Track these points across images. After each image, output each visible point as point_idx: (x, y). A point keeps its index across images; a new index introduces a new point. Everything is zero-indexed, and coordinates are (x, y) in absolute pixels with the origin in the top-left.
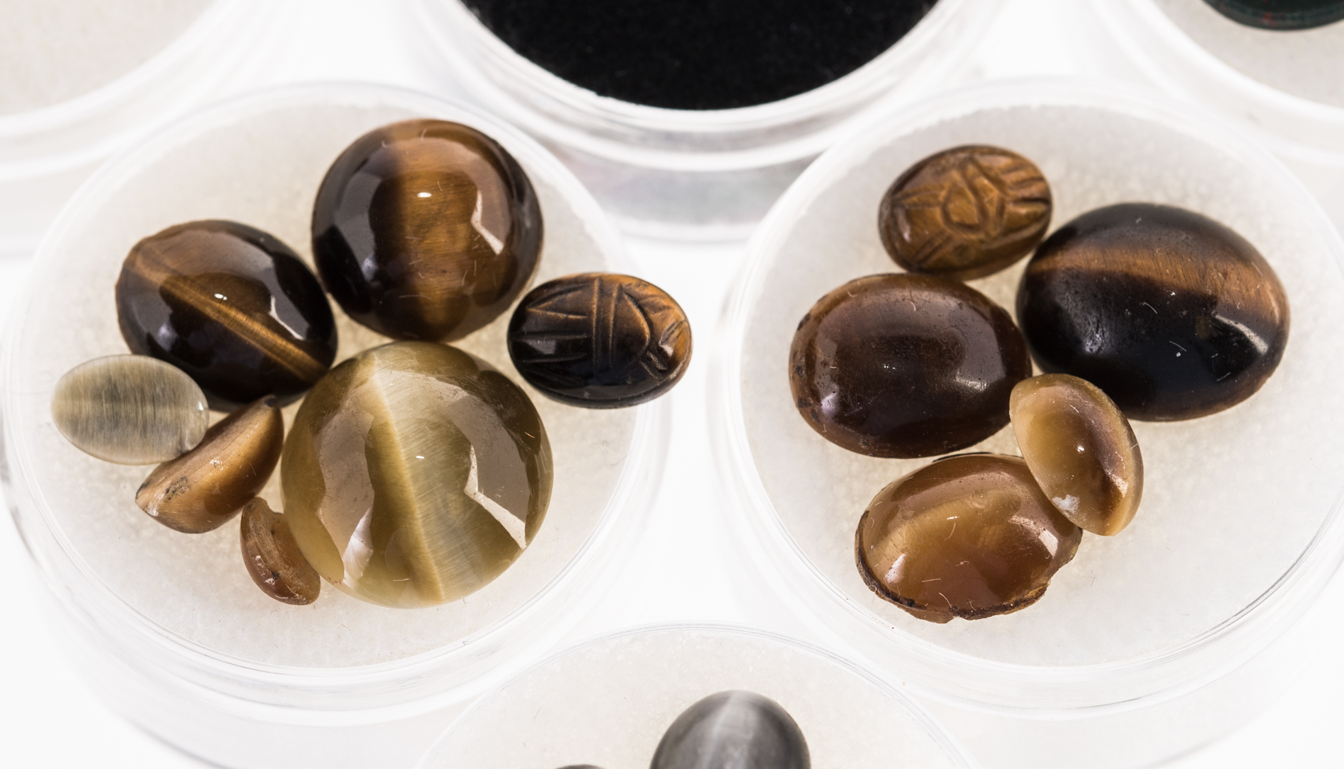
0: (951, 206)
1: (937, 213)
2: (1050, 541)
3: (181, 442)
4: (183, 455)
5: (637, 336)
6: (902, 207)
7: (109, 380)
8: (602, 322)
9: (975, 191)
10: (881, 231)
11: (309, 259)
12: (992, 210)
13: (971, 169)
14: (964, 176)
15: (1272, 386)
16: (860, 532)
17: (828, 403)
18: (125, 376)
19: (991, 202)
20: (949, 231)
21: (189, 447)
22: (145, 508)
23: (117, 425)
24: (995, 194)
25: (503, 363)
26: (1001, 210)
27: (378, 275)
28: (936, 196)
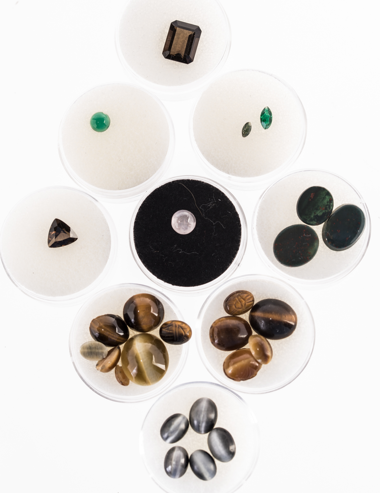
0: (236, 305)
1: (234, 307)
2: (257, 365)
3: (103, 356)
4: (104, 359)
5: (182, 335)
6: (228, 305)
7: (90, 346)
8: (176, 332)
9: (240, 302)
10: (224, 308)
11: (123, 318)
12: (243, 305)
13: (239, 297)
14: (238, 299)
15: (295, 332)
16: (224, 365)
17: (216, 341)
18: (92, 345)
19: (243, 304)
20: (236, 309)
21: (104, 357)
22: (98, 370)
23: (92, 354)
24: (244, 302)
25: (158, 336)
26: (245, 304)
27: (135, 322)
28: (233, 303)
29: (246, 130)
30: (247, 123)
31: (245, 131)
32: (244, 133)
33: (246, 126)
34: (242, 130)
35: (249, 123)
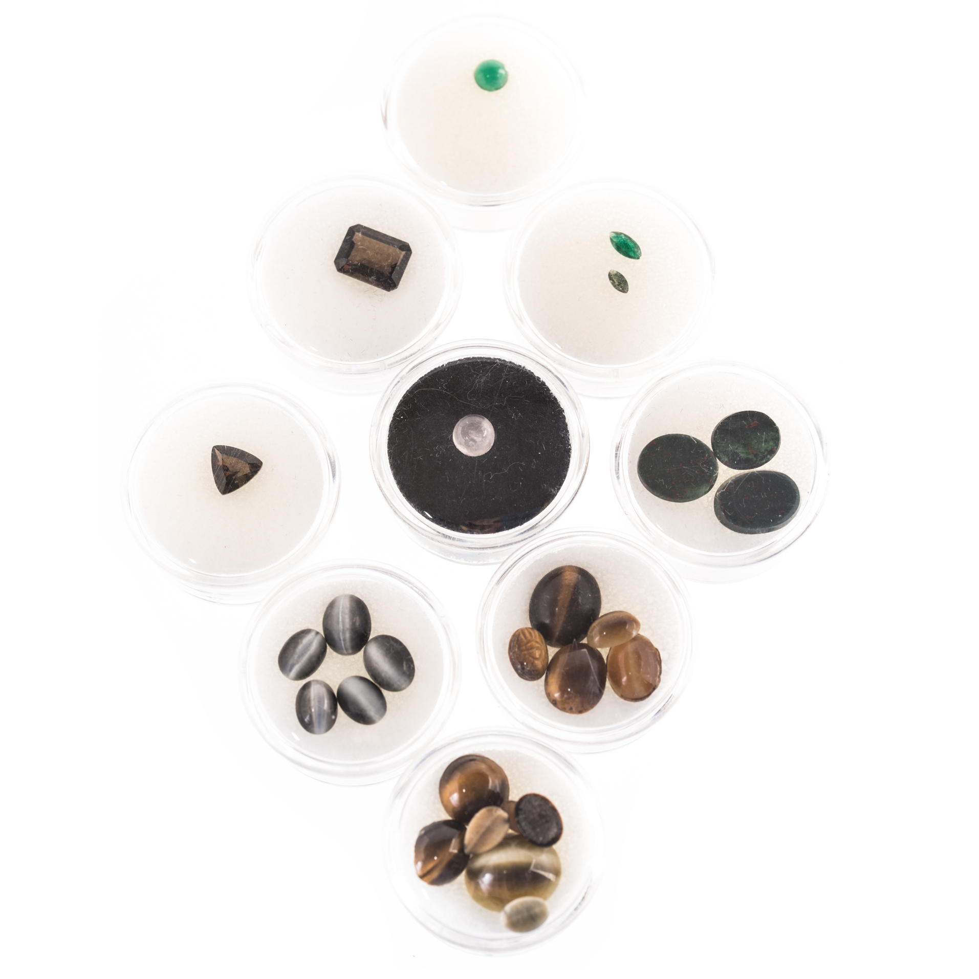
29: (620, 282)
30: (610, 275)
31: (618, 285)
32: (621, 289)
33: (613, 280)
34: (616, 289)
35: (611, 273)
